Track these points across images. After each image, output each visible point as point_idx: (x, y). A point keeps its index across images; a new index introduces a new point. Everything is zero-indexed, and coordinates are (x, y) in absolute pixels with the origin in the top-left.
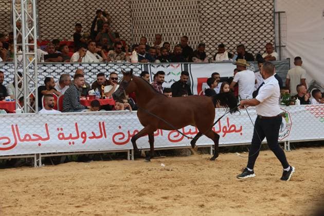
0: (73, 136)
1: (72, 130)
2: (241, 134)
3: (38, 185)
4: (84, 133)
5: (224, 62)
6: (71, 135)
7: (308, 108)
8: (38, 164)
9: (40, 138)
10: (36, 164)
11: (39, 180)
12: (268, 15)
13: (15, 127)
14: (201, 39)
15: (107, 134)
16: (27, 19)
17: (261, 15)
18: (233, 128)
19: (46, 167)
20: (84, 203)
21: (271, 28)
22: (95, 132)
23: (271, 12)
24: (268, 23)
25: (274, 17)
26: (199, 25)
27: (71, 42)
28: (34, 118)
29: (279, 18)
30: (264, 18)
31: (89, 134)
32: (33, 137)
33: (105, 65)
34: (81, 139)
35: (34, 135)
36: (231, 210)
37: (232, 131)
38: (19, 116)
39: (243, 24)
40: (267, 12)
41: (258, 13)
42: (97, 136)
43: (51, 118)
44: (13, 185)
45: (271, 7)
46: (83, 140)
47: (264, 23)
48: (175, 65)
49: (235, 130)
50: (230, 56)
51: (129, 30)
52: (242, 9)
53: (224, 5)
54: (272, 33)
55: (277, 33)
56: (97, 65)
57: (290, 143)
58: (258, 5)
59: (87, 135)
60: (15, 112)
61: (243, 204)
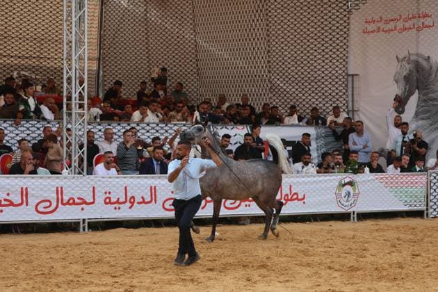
0: (120, 201)
1: (120, 194)
2: (304, 203)
3: (78, 252)
4: (133, 197)
5: (292, 125)
6: (118, 199)
7: (377, 177)
8: (84, 230)
9: (85, 202)
10: (81, 229)
11: (81, 246)
12: (341, 77)
13: (60, 189)
14: (271, 101)
15: (157, 199)
16: (78, 75)
17: (334, 77)
18: (295, 197)
19: (92, 233)
20: (122, 273)
21: (344, 91)
22: (145, 197)
23: (344, 74)
24: (341, 85)
25: (347, 80)
26: (269, 85)
27: (134, 101)
28: (81, 180)
29: (353, 81)
30: (337, 80)
31: (138, 199)
32: (77, 201)
33: (164, 125)
34: (128, 204)
35: (79, 198)
36: (278, 284)
37: (294, 200)
38: (65, 178)
39: (313, 86)
40: (340, 74)
41: (330, 75)
42: (146, 201)
43: (99, 181)
44: (52, 251)
45: (344, 69)
46: (130, 205)
47: (337, 86)
48: (241, 127)
49: (297, 199)
50: (300, 119)
51: (195, 90)
52: (312, 70)
53: (293, 66)
54: (344, 96)
55: (350, 96)
56: (155, 125)
57: (357, 214)
58: (330, 67)
59: (136, 199)
60: (61, 174)
61: (293, 279)
